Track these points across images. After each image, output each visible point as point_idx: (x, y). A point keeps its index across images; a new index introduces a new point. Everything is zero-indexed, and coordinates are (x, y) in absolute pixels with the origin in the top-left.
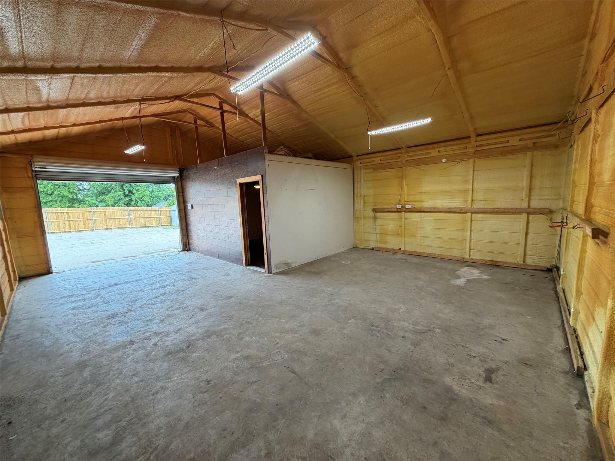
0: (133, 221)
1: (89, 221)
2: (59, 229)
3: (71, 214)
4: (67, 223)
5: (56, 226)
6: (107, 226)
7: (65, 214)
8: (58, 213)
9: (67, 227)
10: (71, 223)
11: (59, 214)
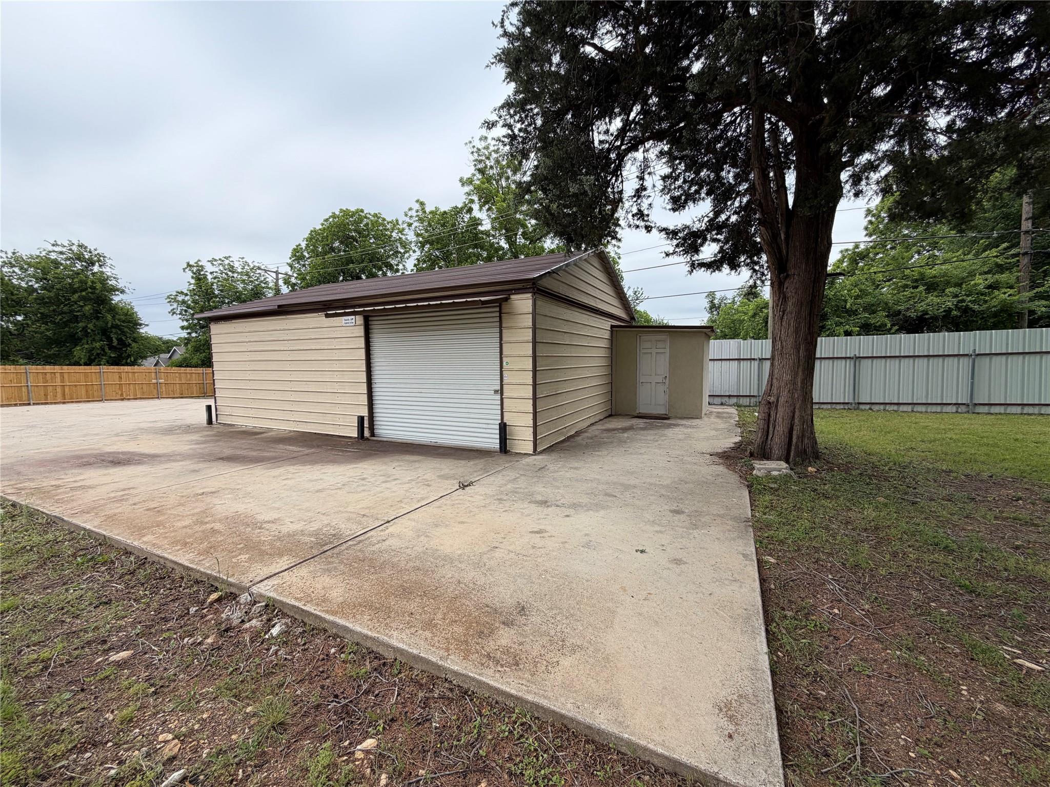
0: (164, 388)
1: (95, 386)
2: (46, 399)
3: (66, 376)
4: (59, 390)
5: (42, 393)
6: (122, 395)
7: (58, 375)
8: (46, 373)
9: (59, 395)
10: (67, 390)
11: (48, 375)
